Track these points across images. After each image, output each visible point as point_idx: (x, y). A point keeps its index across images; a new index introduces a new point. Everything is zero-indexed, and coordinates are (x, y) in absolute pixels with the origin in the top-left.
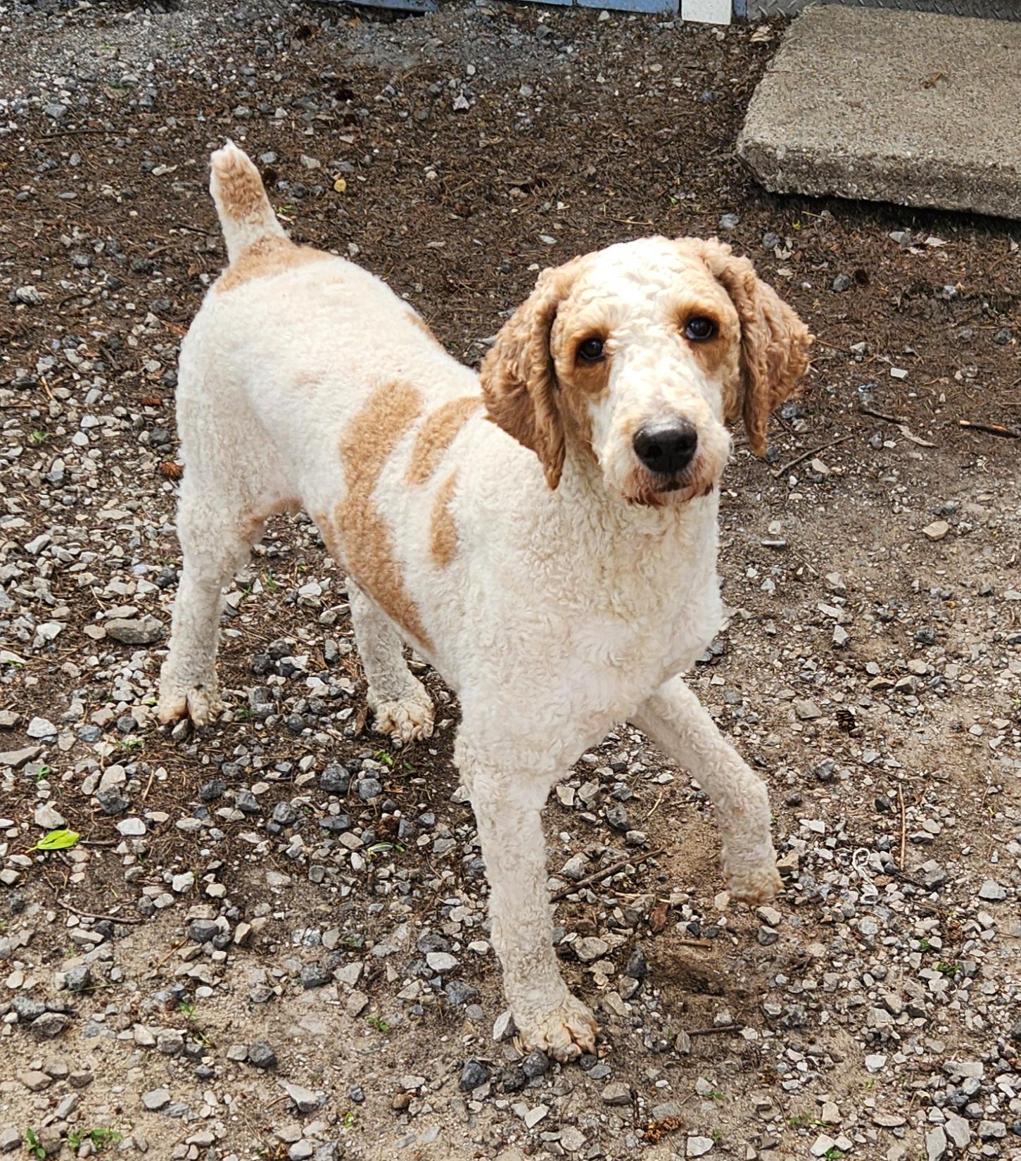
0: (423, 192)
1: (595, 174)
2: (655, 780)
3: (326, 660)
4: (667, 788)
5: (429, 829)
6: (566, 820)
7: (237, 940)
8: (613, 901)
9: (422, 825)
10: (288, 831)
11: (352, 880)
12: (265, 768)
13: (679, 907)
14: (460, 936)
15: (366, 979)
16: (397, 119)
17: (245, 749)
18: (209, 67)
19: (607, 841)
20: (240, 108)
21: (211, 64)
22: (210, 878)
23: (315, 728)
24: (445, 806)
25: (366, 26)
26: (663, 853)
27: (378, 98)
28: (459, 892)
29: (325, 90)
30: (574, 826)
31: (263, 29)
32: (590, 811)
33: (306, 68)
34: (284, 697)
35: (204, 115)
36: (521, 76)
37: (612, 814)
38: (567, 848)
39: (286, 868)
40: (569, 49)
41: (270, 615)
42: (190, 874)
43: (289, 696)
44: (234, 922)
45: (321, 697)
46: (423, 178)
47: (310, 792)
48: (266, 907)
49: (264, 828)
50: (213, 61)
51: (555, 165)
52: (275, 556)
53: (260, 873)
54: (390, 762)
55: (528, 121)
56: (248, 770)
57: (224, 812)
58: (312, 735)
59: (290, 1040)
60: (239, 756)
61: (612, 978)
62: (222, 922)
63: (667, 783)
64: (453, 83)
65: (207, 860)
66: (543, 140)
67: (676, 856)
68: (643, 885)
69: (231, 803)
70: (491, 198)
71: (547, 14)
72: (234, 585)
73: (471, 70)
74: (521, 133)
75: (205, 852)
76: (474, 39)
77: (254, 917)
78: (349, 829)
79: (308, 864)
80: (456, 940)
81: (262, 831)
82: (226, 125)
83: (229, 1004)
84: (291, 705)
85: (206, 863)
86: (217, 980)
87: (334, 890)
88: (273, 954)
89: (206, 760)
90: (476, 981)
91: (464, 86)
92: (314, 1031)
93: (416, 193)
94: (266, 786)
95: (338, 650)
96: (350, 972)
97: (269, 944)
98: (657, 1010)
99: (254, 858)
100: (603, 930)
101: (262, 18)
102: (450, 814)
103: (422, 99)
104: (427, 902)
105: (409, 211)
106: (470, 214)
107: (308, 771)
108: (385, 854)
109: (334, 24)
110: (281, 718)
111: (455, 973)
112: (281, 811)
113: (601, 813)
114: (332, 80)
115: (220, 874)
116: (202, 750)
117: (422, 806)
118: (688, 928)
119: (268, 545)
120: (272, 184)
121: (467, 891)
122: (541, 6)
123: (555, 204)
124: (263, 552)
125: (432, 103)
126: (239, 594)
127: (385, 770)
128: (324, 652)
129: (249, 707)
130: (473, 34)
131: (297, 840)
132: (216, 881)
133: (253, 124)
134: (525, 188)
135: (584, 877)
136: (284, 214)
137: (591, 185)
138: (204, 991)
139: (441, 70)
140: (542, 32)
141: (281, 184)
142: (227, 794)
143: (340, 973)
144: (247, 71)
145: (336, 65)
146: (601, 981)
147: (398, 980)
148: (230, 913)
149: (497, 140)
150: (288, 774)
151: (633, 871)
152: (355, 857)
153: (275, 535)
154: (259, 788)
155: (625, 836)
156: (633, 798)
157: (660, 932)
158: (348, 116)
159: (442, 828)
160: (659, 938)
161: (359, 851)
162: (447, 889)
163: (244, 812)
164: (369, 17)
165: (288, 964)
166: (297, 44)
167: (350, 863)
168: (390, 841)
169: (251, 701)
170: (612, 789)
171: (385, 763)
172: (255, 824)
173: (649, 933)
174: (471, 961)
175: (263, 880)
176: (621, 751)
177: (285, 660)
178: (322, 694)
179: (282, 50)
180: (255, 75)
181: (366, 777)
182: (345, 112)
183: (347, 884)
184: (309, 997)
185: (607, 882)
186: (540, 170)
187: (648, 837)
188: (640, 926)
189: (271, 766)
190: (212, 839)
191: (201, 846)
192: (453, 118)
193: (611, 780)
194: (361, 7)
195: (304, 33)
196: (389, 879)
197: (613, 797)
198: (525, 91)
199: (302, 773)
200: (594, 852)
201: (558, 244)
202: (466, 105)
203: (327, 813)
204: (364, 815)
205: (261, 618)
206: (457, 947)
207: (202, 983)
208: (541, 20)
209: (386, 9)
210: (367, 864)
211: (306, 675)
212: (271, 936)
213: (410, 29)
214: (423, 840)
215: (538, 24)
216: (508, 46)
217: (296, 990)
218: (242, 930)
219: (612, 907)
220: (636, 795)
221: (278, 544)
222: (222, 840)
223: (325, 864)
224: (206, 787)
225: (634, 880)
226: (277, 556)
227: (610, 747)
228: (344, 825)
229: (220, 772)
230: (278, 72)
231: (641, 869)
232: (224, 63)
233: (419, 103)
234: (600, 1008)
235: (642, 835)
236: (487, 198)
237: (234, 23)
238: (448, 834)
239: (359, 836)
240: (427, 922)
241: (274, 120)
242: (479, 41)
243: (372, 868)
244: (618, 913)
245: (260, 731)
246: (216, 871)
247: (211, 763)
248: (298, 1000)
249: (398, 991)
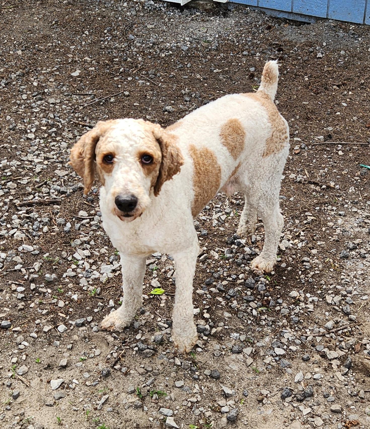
0: (303, 84)
1: (364, 83)
2: (361, 298)
3: (252, 242)
4: (366, 301)
5: (280, 304)
6: (328, 308)
7: (212, 334)
8: (342, 339)
9: (278, 303)
10: (233, 299)
11: (252, 319)
12: (227, 276)
13: (365, 345)
14: (287, 343)
15: (253, 353)
16: (297, 59)
17: (222, 269)
18: (236, 37)
19: (342, 318)
20: (245, 52)
21: (237, 36)
22: (205, 311)
23: (245, 265)
24: (286, 297)
25: (290, 26)
26: (361, 324)
27: (291, 52)
28: (288, 328)
29: (274, 48)
30: (330, 310)
31: (255, 26)
32: (337, 306)
33: (268, 40)
34: (236, 253)
35: (233, 53)
36: (342, 47)
37: (345, 308)
38: (327, 318)
39: (230, 311)
40: (360, 39)
41: (235, 224)
42: (199, 309)
43: (238, 253)
44: (211, 327)
45: (249, 254)
46: (304, 80)
47: (241, 286)
48: (222, 324)
49: (225, 297)
50: (238, 35)
51: (350, 79)
52: (238, 204)
53: (221, 312)
54: (269, 280)
55: (342, 63)
56: (222, 276)
57: (212, 289)
58: (244, 267)
59: (225, 371)
60: (219, 271)
61: (339, 367)
62: (207, 327)
63: (365, 300)
64: (318, 48)
65: (205, 305)
66: (347, 70)
67: (366, 326)
68: (353, 335)
69: (215, 286)
70: (326, 89)
71: (353, 26)
72: (224, 213)
73: (324, 44)
74: (339, 67)
75: (204, 302)
76: (327, 34)
77: (218, 326)
78: (253, 301)
79: (238, 311)
80: (285, 344)
81: (223, 298)
82: (239, 57)
83: (207, 355)
84: (238, 256)
85: (204, 306)
86: (204, 346)
87: (246, 321)
88: (223, 340)
89: (208, 271)
90: (291, 360)
91: (321, 49)
92: (234, 369)
93: (300, 85)
94: (227, 282)
95: (256, 239)
96: (248, 350)
97: (222, 337)
98: (353, 380)
99: (220, 306)
100: (337, 349)
101: (255, 22)
102: (288, 300)
103: (306, 53)
104: (277, 330)
105: (297, 91)
106: (318, 93)
107: (241, 279)
108: (264, 311)
109: (279, 25)
110: (234, 260)
111: (284, 356)
112: (231, 292)
113: (341, 307)
114: (276, 44)
115: (209, 310)
116: (207, 267)
117: (279, 296)
118: (368, 353)
119: (237, 201)
120: (252, 78)
121: (291, 328)
122: (352, 23)
123: (348, 92)
124: (235, 202)
125: (310, 54)
126: (225, 216)
127: (267, 282)
128: (251, 239)
129: (224, 255)
130: (327, 32)
131: (235, 302)
132: (207, 312)
133: (248, 58)
134: (338, 86)
135: (332, 329)
136: (255, 89)
137: (362, 87)
138: (199, 350)
139: (314, 43)
140: (351, 33)
141: (255, 78)
142: (214, 283)
143: (245, 350)
144: (248, 40)
145: (279, 39)
146: (334, 367)
147: (264, 356)
148: (210, 324)
149: (331, 69)
150: (235, 279)
151: (350, 329)
152: (254, 311)
153: (239, 197)
154: (225, 283)
155: (348, 317)
156: (353, 303)
157: (357, 353)
158: (280, 57)
159: (285, 305)
160: (357, 355)
161: (255, 309)
162: (284, 326)
163: (219, 290)
164: (292, 24)
165: (227, 344)
166: (266, 31)
167: (252, 313)
168: (266, 307)
169: (225, 253)
170: (345, 299)
171: (268, 280)
172: (222, 295)
173: (354, 353)
174: (290, 353)
175: (223, 314)
176: (350, 286)
177: (238, 240)
178: (249, 253)
179: (261, 33)
180: (251, 41)
181: (261, 284)
182: (280, 56)
183: (250, 320)
184: (234, 356)
185: (340, 332)
186: (344, 80)
187: (357, 318)
188: (350, 349)
189: (229, 276)
190: (207, 298)
191: (203, 300)
192: (316, 60)
193: (345, 296)
194: (289, 20)
195: (269, 28)
196: (264, 320)
197: (345, 302)
198: (342, 52)
199: (239, 279)
200: (337, 321)
201: (348, 106)
202: (321, 56)
203: (246, 294)
204: (259, 297)
205: (232, 225)
206: (285, 347)
207: (199, 347)
208: (351, 28)
209: (298, 21)
210: (258, 314)
211: (244, 246)
212: (223, 334)
213: (305, 29)
214: (278, 308)
215: (350, 30)
216: (338, 37)
217: (229, 354)
218: (214, 330)
219: (341, 341)
220: (354, 303)
221: (240, 200)
222: (210, 299)
223: (243, 312)
224: (207, 280)
225: (350, 333)
226: (239, 205)
227: (346, 284)
228: (251, 299)
229: (212, 276)
230: (259, 40)
231: (353, 329)
232: (241, 36)
233: (305, 54)
234: (333, 377)
235: (355, 317)
236: (324, 88)
237: (246, 23)
238: (286, 307)
239: (256, 304)
240: (276, 337)
241: (255, 57)
242: (328, 34)
243: (259, 315)
244: (343, 343)
245: (227, 263)
246: (207, 309)
247: (210, 272)
248: (229, 357)
249: (263, 359)
